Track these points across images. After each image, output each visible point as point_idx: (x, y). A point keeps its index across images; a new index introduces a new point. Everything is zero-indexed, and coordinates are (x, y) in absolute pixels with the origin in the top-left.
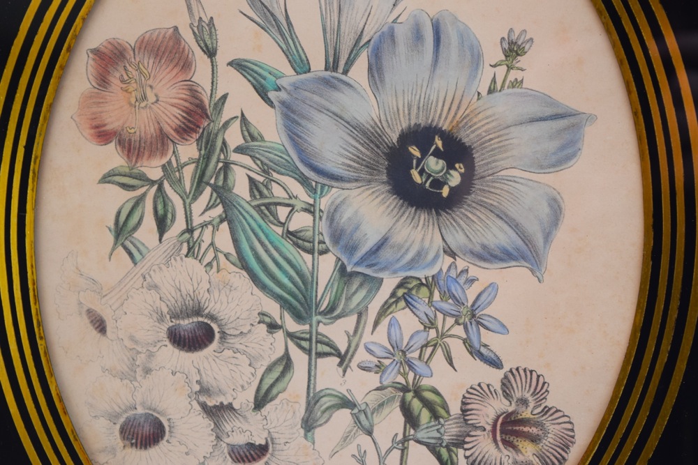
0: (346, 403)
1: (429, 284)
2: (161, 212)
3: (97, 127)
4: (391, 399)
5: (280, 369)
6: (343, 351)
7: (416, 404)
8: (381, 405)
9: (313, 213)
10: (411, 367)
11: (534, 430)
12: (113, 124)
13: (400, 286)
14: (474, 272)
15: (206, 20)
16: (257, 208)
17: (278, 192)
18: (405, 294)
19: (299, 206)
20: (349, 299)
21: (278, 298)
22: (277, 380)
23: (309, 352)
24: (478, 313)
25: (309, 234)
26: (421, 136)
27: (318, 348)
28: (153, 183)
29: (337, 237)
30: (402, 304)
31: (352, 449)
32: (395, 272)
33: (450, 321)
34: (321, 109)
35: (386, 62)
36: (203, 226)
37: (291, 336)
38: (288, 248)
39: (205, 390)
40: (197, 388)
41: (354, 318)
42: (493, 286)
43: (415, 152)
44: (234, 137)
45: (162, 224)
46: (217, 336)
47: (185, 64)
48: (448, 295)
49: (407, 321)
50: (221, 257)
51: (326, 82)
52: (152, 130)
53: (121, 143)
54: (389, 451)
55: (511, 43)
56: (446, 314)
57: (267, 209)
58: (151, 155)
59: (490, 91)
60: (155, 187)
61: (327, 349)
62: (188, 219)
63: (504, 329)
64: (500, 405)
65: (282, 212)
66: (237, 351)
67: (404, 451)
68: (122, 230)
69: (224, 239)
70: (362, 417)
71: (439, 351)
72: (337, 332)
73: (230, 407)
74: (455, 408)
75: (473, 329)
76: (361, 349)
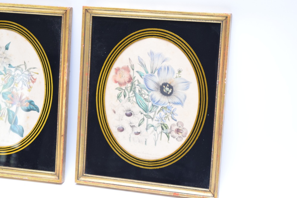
0: (153, 126)
1: (166, 108)
2: (125, 94)
3: (115, 81)
4: (160, 126)
5: (142, 120)
6: (152, 118)
7: (163, 127)
8: (158, 126)
9: (148, 96)
10: (163, 121)
11: (181, 131)
12: (118, 80)
13: (162, 108)
14: (173, 106)
15: (133, 64)
16: (140, 94)
17: (143, 92)
18: (162, 109)
19: (146, 94)
20: (153, 109)
21: (143, 109)
22: (142, 122)
23: (147, 118)
24: (173, 112)
25: (147, 99)
26: (165, 84)
27: (149, 117)
28: (123, 90)
29: (152, 99)
30: (162, 110)
31: (153, 133)
32: (161, 105)
33: (169, 113)
34: (150, 79)
35: (160, 72)
36: (131, 97)
37: (144, 115)
38: (144, 101)
39: (131, 123)
40: (129, 123)
41: (154, 113)
42: (176, 109)
43: (164, 86)
44: (136, 83)
45: (125, 96)
46: (133, 114)
47: (129, 71)
48: (169, 109)
49: (162, 113)
50: (134, 102)
51: (151, 75)
52: (123, 81)
53: (119, 83)
54: (159, 134)
55: (179, 70)
56: (168, 112)
57: (141, 95)
58: (123, 85)
59: (176, 78)
60: (124, 91)
61: (150, 117)
62: (129, 96)
63: (177, 115)
64: (176, 127)
65: (143, 95)
66: (136, 117)
67: (161, 134)
68: (118, 97)
69: (134, 99)
70: (155, 128)
71: (167, 119)
72: (152, 114)
73: (135, 126)
74: (169, 127)
75: (172, 115)
76: (155, 118)
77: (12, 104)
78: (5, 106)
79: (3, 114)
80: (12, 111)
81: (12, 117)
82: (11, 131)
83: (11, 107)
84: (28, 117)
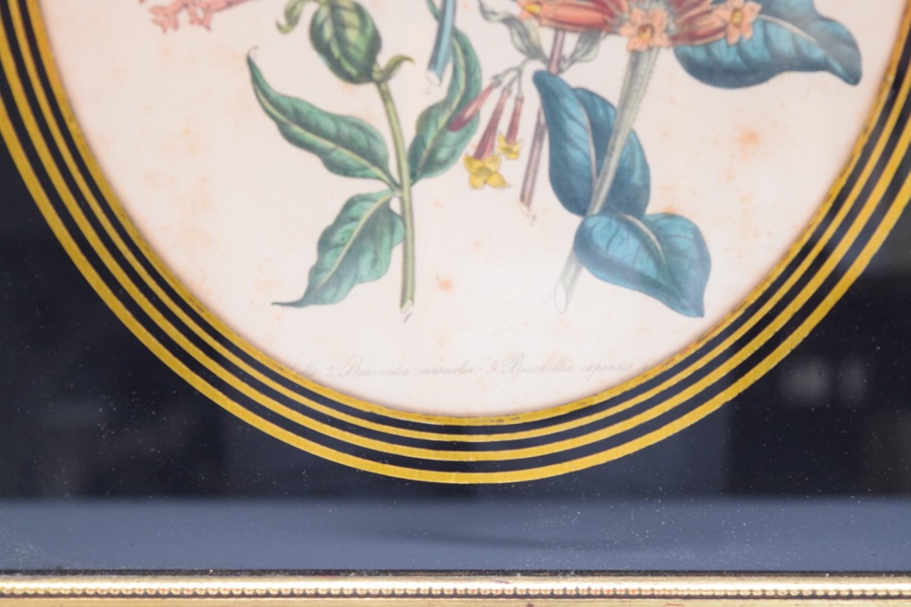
77: (592, 32)
78: (518, 58)
79: (503, 126)
80: (589, 100)
81: (592, 152)
82: (587, 278)
83: (573, 60)
84: (751, 138)
